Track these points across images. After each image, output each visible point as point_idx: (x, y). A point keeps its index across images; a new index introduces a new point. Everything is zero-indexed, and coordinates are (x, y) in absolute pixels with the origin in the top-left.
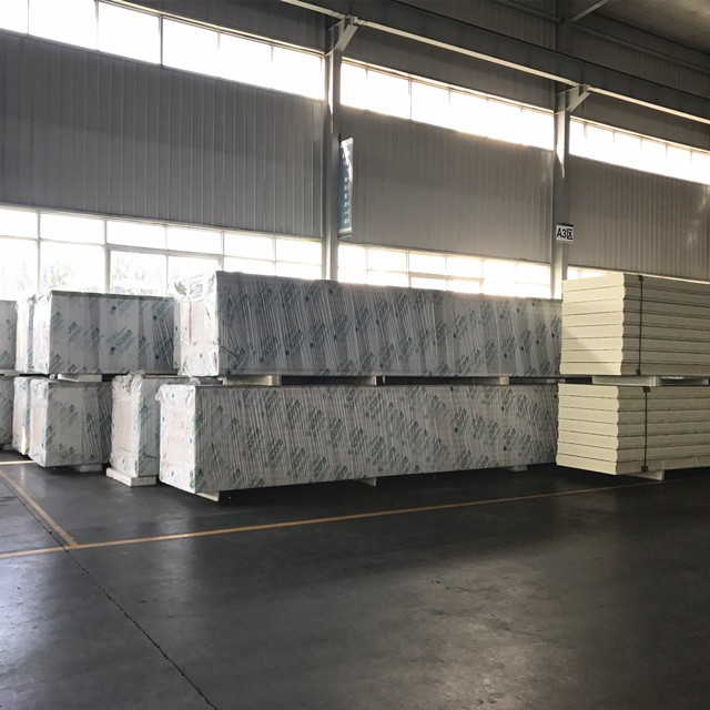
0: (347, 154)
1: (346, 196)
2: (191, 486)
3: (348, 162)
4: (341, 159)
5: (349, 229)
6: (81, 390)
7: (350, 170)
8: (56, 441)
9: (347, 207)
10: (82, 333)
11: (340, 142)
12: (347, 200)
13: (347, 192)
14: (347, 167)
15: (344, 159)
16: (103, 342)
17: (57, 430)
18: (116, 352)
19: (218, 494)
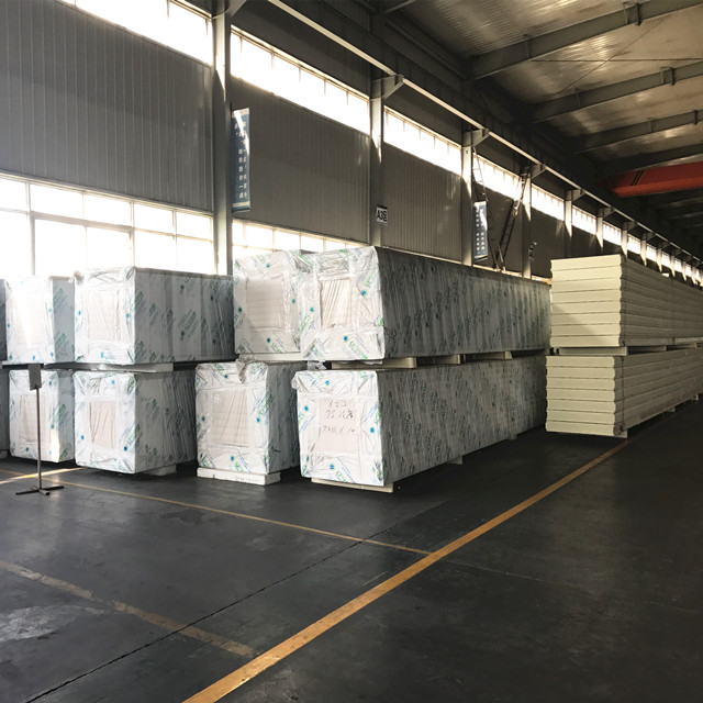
0: (241, 125)
1: (241, 169)
2: (380, 479)
3: (243, 133)
4: (234, 130)
5: (248, 204)
6: (160, 381)
7: (247, 142)
8: (144, 442)
9: (244, 181)
10: (160, 315)
11: (232, 111)
12: (243, 173)
13: (243, 164)
14: (243, 139)
15: (238, 130)
16: (175, 324)
17: (144, 429)
18: (185, 336)
19: (391, 485)
